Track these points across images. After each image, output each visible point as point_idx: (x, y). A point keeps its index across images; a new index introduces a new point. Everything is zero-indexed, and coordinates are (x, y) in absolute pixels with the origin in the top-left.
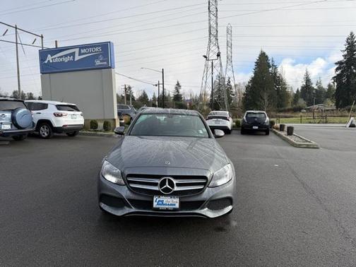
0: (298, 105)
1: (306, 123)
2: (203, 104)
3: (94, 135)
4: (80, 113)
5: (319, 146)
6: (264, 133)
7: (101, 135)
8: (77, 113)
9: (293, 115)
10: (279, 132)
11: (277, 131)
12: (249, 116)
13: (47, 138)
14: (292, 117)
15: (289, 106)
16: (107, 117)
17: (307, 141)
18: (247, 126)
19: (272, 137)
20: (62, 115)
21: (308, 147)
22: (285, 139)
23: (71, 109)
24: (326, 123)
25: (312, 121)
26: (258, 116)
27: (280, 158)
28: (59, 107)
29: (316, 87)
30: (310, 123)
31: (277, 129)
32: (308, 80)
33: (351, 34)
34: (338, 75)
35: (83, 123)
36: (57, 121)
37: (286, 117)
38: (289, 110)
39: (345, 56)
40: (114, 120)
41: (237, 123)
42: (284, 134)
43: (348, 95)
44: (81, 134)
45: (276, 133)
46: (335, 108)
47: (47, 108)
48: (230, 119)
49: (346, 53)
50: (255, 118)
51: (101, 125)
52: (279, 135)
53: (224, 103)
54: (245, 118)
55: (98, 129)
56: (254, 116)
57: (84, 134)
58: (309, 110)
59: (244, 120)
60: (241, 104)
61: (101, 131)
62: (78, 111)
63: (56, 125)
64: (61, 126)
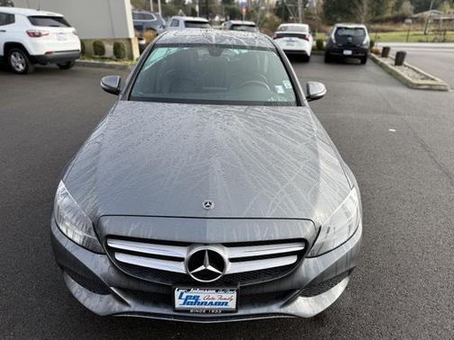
0: (400, 12)
1: (415, 41)
2: (266, 10)
3: (99, 66)
4: (71, 30)
5: (448, 88)
6: (359, 61)
7: (111, 67)
8: (65, 29)
9: (392, 28)
10: (381, 60)
11: (377, 57)
12: (340, 33)
13: (24, 73)
14: (392, 31)
15: (388, 14)
16: (119, 36)
17: (427, 78)
18: (334, 50)
19: (370, 67)
20: (39, 35)
21: (430, 88)
22: (391, 73)
23: (57, 23)
24: (444, 41)
25: (424, 38)
26: (352, 33)
27: (395, 113)
28: (34, 20)
30: (420, 41)
31: (377, 53)
35: (78, 47)
36: (35, 45)
37: (383, 31)
38: (387, 20)
40: (129, 40)
41: (319, 43)
42: (388, 62)
44: (79, 64)
45: (375, 61)
47: (14, 21)
48: (311, 38)
50: (349, 36)
51: (109, 48)
52: (382, 66)
53: (296, 8)
54: (333, 36)
55: (107, 55)
56: (347, 33)
57: (84, 65)
58: (416, 20)
59: (331, 40)
60: (321, 10)
61: (111, 59)
62: (68, 26)
63: (33, 51)
64: (43, 53)
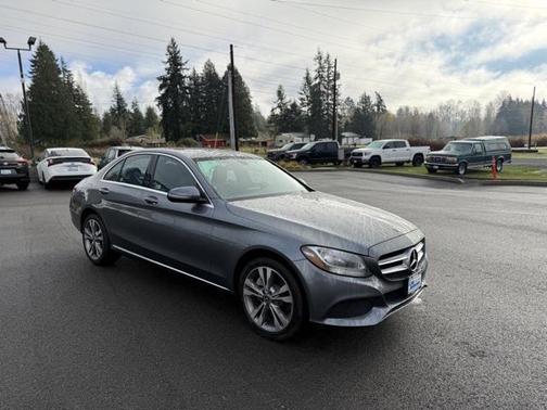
29: (132, 111)
32: (120, 100)
33: (172, 40)
34: (163, 95)
39: (168, 70)
43: (178, 124)
46: (163, 140)
49: (168, 65)
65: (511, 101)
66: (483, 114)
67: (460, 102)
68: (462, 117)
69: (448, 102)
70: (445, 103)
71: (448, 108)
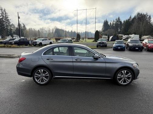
65: (57, 29)
66: (51, 31)
67: (45, 28)
68: (46, 32)
69: (42, 28)
70: (41, 28)
71: (42, 29)
